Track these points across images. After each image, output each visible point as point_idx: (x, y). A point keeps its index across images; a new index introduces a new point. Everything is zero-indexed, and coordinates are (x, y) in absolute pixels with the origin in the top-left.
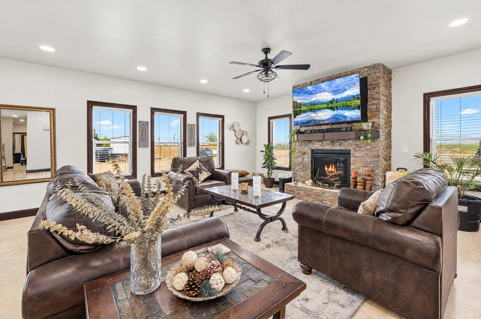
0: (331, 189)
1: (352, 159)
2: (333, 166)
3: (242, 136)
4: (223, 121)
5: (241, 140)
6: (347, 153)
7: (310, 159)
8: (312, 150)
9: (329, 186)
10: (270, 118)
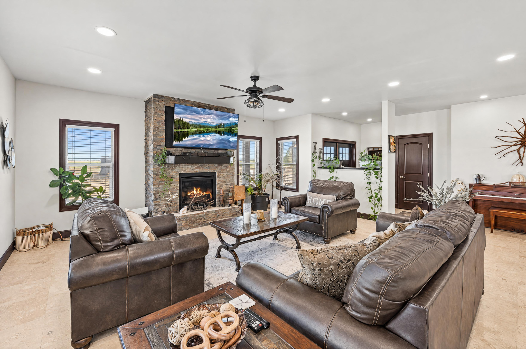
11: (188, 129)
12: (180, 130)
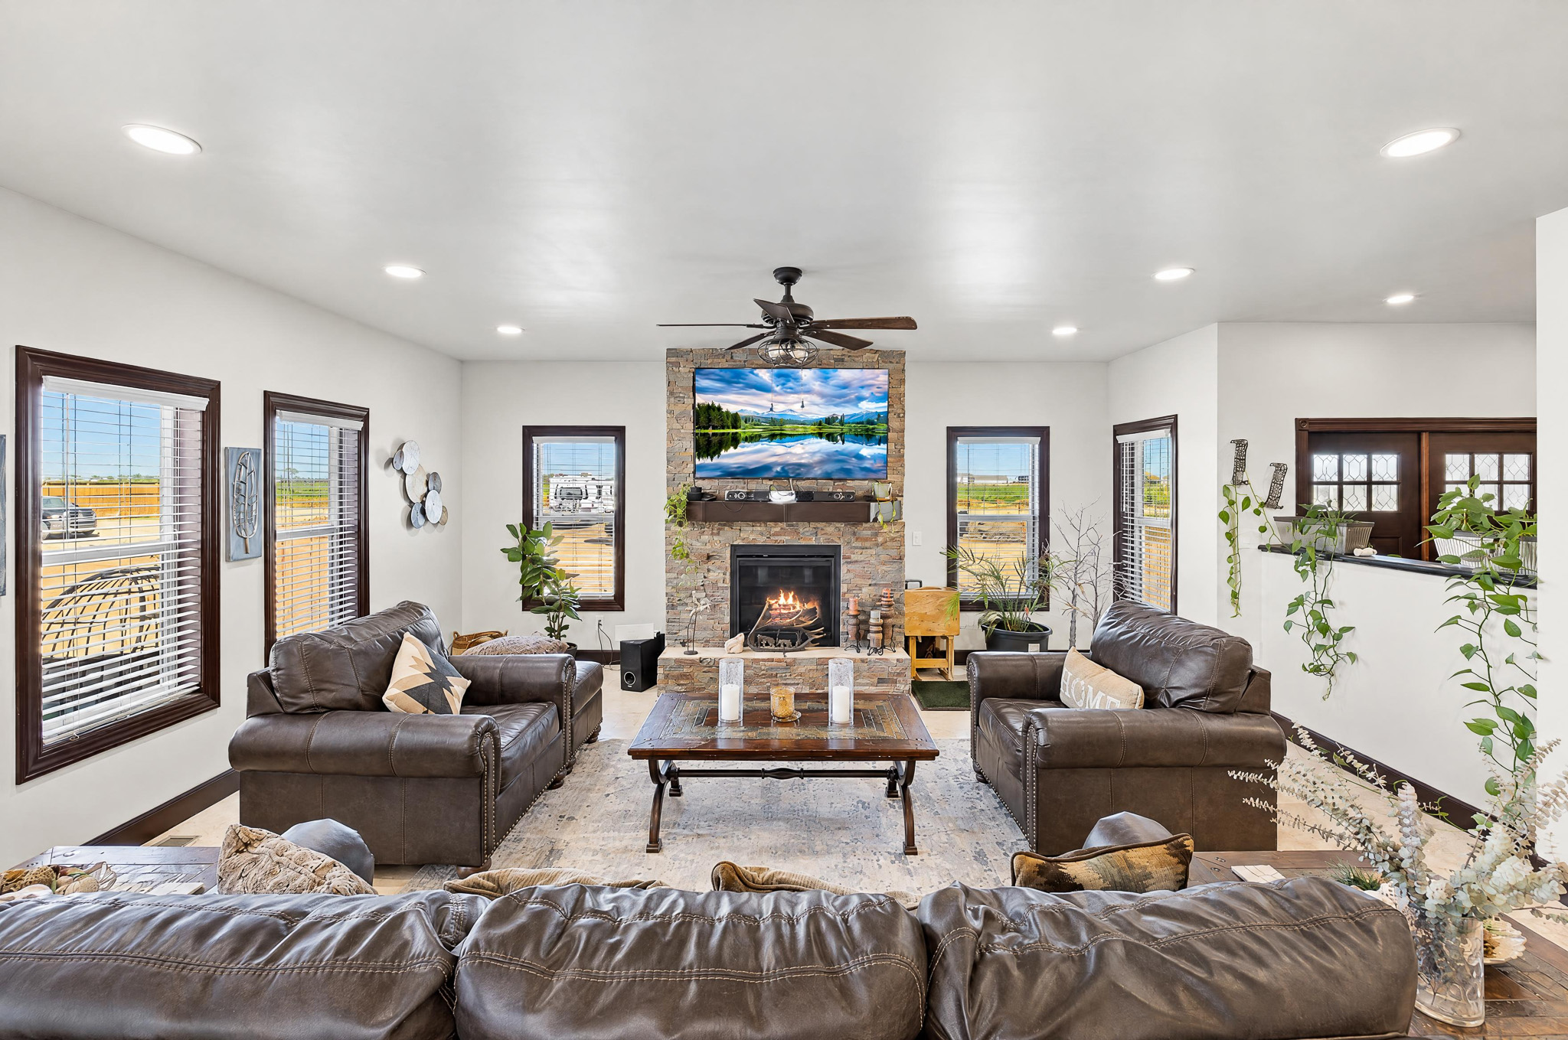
0: (800, 650)
1: (844, 569)
2: (791, 595)
3: (425, 495)
4: (364, 435)
5: (423, 512)
6: (831, 555)
7: (728, 577)
8: (734, 548)
9: (794, 644)
10: (530, 433)
11: (736, 428)
12: (710, 431)
